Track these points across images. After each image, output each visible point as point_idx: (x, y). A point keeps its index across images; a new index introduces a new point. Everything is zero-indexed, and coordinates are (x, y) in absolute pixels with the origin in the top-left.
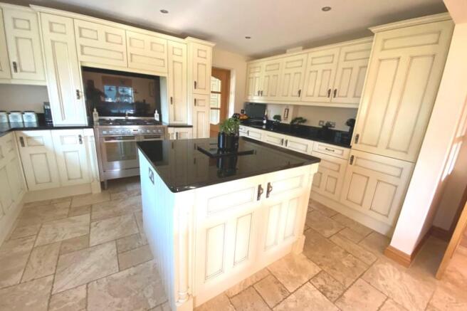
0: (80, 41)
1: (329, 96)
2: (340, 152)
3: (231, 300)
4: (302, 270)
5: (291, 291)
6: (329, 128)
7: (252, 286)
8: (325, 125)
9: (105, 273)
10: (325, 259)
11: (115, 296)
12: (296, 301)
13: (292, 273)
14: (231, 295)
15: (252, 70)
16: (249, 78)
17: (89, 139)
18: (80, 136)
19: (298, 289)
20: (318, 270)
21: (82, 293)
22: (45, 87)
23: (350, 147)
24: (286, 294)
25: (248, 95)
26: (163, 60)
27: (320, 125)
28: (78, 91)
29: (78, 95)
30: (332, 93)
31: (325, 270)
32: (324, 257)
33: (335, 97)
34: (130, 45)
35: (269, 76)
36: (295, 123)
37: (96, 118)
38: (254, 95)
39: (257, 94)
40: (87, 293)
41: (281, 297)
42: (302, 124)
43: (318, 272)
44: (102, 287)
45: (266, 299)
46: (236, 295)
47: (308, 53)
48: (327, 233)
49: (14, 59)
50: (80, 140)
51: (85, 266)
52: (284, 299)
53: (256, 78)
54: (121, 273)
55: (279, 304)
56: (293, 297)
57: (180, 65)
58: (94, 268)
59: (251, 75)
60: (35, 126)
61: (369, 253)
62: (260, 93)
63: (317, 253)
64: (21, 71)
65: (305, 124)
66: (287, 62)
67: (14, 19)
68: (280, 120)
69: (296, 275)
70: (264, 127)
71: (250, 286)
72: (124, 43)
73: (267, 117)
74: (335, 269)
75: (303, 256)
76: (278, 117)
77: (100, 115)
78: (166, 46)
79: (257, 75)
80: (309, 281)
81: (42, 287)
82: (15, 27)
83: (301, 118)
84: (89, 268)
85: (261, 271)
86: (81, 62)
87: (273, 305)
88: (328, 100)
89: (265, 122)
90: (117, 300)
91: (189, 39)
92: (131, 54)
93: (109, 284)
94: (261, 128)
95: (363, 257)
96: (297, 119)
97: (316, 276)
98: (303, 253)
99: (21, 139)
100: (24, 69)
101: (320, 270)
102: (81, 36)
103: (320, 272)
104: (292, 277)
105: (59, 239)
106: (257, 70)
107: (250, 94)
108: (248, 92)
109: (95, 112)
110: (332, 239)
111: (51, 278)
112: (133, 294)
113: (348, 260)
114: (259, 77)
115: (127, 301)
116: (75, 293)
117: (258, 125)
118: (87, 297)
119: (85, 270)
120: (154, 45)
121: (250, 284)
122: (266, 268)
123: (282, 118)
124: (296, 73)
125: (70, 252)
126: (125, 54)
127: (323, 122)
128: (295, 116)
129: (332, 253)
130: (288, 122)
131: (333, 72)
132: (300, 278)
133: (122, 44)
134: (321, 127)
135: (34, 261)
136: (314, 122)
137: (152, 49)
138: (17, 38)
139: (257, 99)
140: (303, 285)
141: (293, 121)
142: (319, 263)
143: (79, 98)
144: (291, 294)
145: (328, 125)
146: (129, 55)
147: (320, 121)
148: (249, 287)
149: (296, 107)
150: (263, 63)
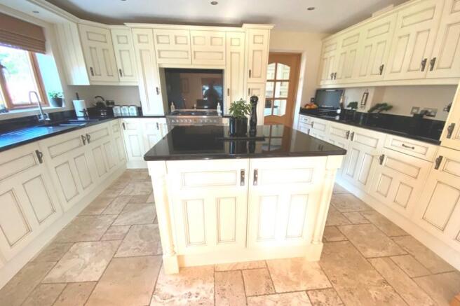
0: (158, 47)
1: (423, 70)
2: (423, 150)
3: (216, 274)
4: (307, 277)
5: (277, 291)
6: (425, 117)
7: (241, 271)
8: (419, 113)
9: (144, 222)
10: (345, 279)
11: (142, 238)
12: (277, 302)
13: (291, 275)
14: (217, 270)
15: (328, 49)
16: (324, 59)
17: (163, 126)
18: (157, 124)
19: (286, 292)
20: (326, 284)
21: (126, 230)
22: (137, 87)
23: (438, 143)
24: (270, 290)
25: (321, 80)
26: (222, 53)
27: (412, 113)
28: (157, 88)
29: (157, 91)
30: (429, 64)
31: (337, 289)
32: (346, 275)
33: (432, 69)
34: (194, 43)
35: (345, 53)
36: (375, 112)
37: (173, 110)
38: (327, 79)
39: (330, 77)
40: (128, 231)
41: (263, 291)
42: (384, 112)
43: (324, 286)
44: (138, 230)
45: (247, 287)
46: (221, 272)
47: (398, 11)
48: (370, 252)
49: (120, 67)
50: (158, 127)
51: (136, 214)
52: (265, 294)
53: (330, 57)
54: (152, 225)
55: (257, 296)
56: (276, 297)
57: (237, 55)
58: (140, 217)
59: (326, 56)
60: (136, 115)
61: (424, 294)
62: (334, 76)
63: (338, 269)
64: (125, 76)
65: (390, 112)
66: (369, 30)
67: (118, 36)
68: (356, 108)
69: (295, 280)
70: (338, 118)
71: (240, 270)
72: (189, 43)
73: (342, 105)
74: (352, 294)
75: (318, 266)
76: (354, 105)
77: (176, 108)
78: (224, 39)
79: (332, 53)
80: (307, 291)
81: (109, 220)
82: (119, 43)
83: (385, 105)
84: (138, 216)
85: (258, 261)
86: (159, 64)
87: (250, 295)
88: (422, 74)
89: (339, 111)
90: (142, 241)
91: (245, 26)
92: (195, 52)
93: (142, 230)
94: (334, 120)
95: (410, 296)
96: (378, 106)
97: (320, 290)
98: (319, 262)
99: (123, 124)
100: (126, 74)
101: (330, 286)
102: (158, 43)
103: (328, 288)
104: (287, 279)
105: (133, 194)
106: (333, 47)
107: (323, 78)
108: (321, 76)
109: (173, 106)
110: (373, 261)
111: (115, 216)
112: (152, 241)
113: (381, 291)
114: (334, 56)
115: (146, 244)
116: (123, 228)
117: (330, 115)
118: (127, 233)
119: (135, 217)
120: (214, 40)
121: (241, 268)
122: (265, 261)
123: (359, 105)
124: (379, 43)
125: (135, 203)
126: (189, 53)
127: (418, 108)
128: (376, 103)
129: (361, 275)
130: (365, 110)
131: (433, 33)
132: (298, 284)
133: (187, 44)
134: (412, 116)
135: (114, 203)
136: (404, 109)
137: (211, 44)
138: (120, 51)
139: (329, 84)
140: (296, 291)
141: (373, 109)
142: (332, 279)
143: (158, 94)
144: (276, 293)
145: (426, 112)
146: (193, 53)
147: (414, 108)
148: (237, 270)
149: (381, 89)
150: (340, 37)
